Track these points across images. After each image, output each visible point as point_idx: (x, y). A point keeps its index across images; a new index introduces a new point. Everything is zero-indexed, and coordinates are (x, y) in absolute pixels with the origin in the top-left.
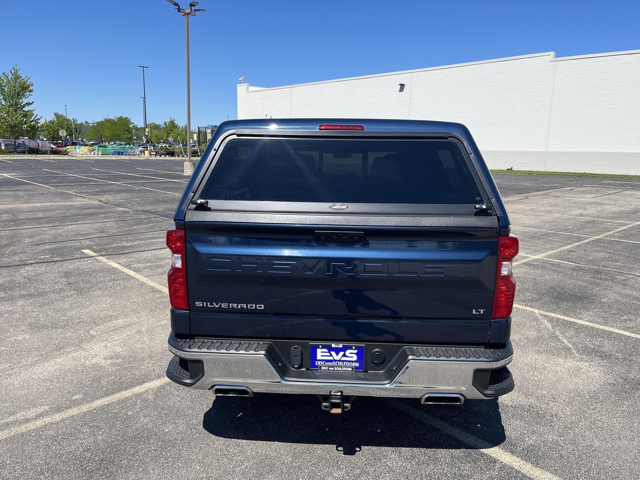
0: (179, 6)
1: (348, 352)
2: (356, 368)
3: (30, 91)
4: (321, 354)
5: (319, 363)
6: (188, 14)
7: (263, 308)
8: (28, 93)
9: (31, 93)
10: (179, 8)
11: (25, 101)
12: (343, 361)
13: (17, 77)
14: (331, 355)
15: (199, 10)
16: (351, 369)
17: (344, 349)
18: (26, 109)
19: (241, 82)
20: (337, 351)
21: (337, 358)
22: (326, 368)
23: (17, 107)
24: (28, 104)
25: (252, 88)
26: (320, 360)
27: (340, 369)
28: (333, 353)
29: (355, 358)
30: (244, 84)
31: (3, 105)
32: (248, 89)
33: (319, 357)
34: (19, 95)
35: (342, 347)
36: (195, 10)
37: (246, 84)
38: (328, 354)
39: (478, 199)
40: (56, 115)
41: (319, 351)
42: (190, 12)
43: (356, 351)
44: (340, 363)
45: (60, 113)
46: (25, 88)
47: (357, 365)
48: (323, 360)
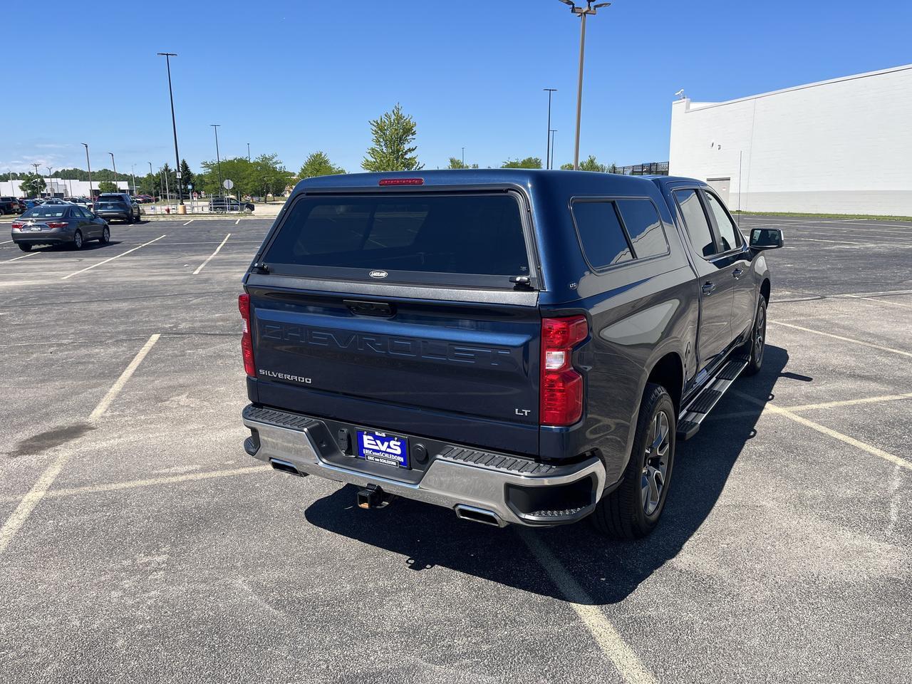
0: (573, 4)
1: (392, 443)
2: (400, 463)
3: (413, 134)
4: (367, 440)
5: (367, 451)
6: (585, 13)
7: (310, 382)
8: (411, 136)
9: (414, 137)
10: (573, 7)
11: (406, 147)
12: (389, 453)
13: (399, 118)
14: (377, 445)
15: (601, 5)
16: (395, 464)
17: (388, 439)
18: (407, 156)
19: (679, 98)
20: (383, 440)
21: (384, 448)
22: (372, 458)
23: (397, 154)
24: (410, 150)
25: (694, 106)
26: (368, 449)
27: (385, 461)
28: (378, 442)
29: (399, 451)
30: (683, 100)
31: (384, 153)
32: (688, 107)
33: (366, 445)
34: (401, 140)
35: (384, 436)
36: (596, 7)
37: (685, 100)
38: (374, 443)
39: (524, 268)
40: (452, 161)
41: (365, 437)
42: (588, 11)
43: (399, 443)
44: (387, 455)
45: (456, 159)
46: (408, 131)
47: (402, 459)
48: (370, 449)
